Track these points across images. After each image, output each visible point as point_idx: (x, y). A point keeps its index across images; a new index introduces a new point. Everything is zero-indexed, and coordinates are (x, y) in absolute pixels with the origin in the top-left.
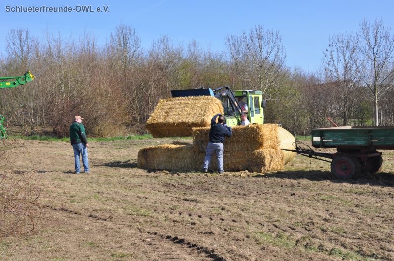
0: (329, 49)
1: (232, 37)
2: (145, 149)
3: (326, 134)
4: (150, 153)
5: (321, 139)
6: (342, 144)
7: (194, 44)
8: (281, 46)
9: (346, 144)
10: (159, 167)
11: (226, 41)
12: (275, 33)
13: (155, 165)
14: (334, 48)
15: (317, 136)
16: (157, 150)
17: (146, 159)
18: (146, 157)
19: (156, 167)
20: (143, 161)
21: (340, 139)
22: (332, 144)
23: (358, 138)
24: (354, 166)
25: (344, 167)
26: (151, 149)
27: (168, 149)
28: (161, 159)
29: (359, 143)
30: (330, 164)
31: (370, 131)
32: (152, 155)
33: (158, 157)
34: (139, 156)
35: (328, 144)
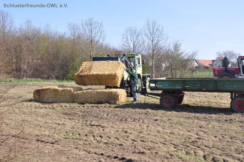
0: (125, 33)
1: (72, 23)
2: (38, 90)
3: (159, 82)
4: (42, 92)
5: (155, 85)
6: (168, 88)
7: (48, 26)
8: (103, 30)
9: (170, 88)
10: (48, 101)
11: (68, 25)
12: (100, 23)
13: (45, 100)
14: (128, 34)
15: (153, 83)
16: (47, 90)
17: (39, 96)
18: (39, 95)
19: (46, 101)
20: (37, 97)
21: (167, 85)
22: (162, 88)
23: (177, 85)
24: (173, 101)
25: (168, 102)
26: (43, 90)
27: (55, 90)
28: (50, 96)
29: (178, 88)
30: (159, 100)
31: (184, 81)
32: (43, 93)
33: (48, 94)
34: (34, 94)
35: (160, 88)
